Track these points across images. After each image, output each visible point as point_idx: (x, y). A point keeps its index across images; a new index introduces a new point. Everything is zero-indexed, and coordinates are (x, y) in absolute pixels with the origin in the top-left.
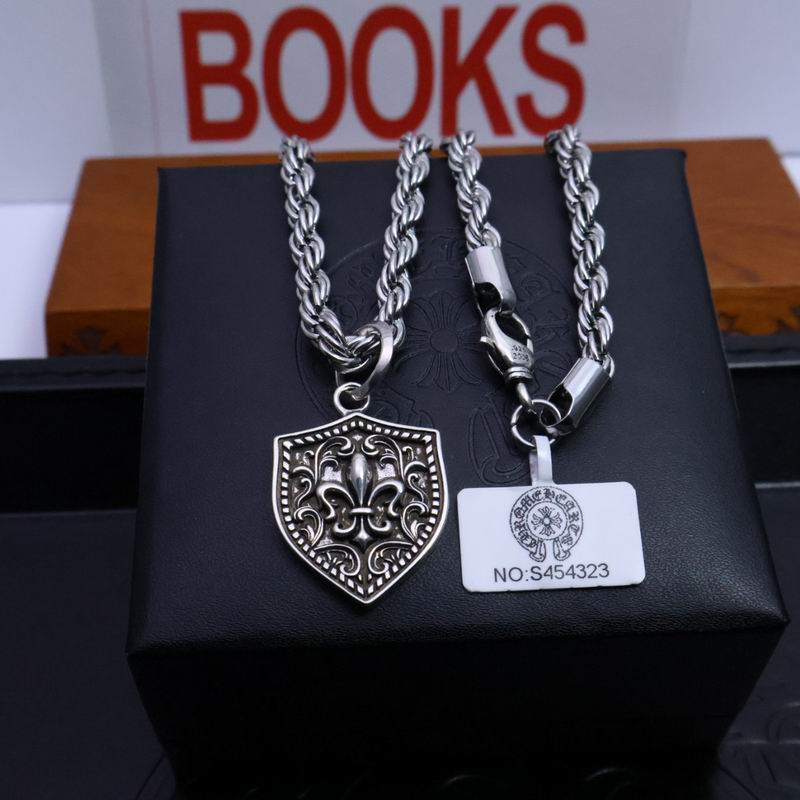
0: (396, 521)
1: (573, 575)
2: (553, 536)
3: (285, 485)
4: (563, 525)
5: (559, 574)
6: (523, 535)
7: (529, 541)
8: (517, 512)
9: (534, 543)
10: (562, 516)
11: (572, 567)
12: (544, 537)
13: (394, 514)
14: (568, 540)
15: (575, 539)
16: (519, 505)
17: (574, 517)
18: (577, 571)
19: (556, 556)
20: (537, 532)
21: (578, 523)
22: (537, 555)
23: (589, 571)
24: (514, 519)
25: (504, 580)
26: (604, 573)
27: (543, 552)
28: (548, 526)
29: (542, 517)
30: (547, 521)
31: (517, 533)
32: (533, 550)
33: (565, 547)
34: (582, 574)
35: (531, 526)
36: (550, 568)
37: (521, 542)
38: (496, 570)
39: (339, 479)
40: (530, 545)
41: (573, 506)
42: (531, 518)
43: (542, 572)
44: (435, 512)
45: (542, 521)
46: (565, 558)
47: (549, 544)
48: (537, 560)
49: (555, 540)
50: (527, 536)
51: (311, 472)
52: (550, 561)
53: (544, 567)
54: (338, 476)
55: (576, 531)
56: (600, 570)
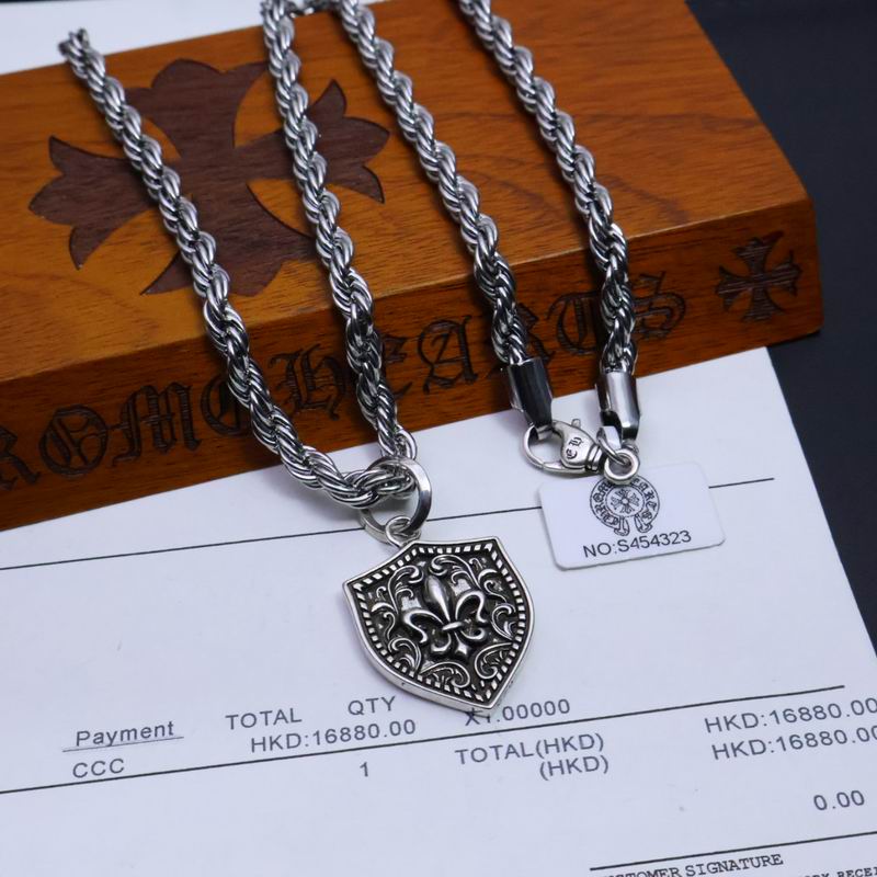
0: (488, 626)
1: (658, 543)
2: (633, 513)
3: (368, 623)
4: (641, 503)
5: (645, 544)
6: (605, 515)
7: (611, 520)
8: (596, 497)
9: (617, 521)
10: (639, 496)
11: (655, 537)
12: (625, 514)
13: (483, 621)
14: (647, 515)
15: (654, 513)
16: (597, 491)
17: (650, 495)
18: (661, 539)
19: (639, 529)
20: (618, 511)
21: (655, 500)
22: (622, 531)
23: (672, 538)
24: (594, 503)
25: (595, 555)
26: (687, 538)
27: (626, 527)
28: (627, 506)
29: (620, 498)
30: (625, 501)
31: (599, 514)
32: (617, 526)
33: (646, 521)
34: (666, 542)
35: (612, 508)
36: (636, 539)
37: (604, 522)
38: (585, 548)
39: (418, 605)
40: (613, 523)
41: (647, 486)
42: (609, 501)
43: (629, 544)
44: (521, 608)
45: (621, 502)
46: (647, 530)
47: (631, 521)
48: (622, 535)
49: (636, 516)
50: (609, 516)
51: (389, 606)
52: (634, 533)
53: (629, 539)
54: (416, 603)
55: (654, 507)
56: (682, 537)
